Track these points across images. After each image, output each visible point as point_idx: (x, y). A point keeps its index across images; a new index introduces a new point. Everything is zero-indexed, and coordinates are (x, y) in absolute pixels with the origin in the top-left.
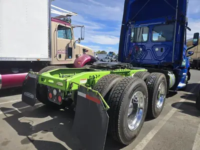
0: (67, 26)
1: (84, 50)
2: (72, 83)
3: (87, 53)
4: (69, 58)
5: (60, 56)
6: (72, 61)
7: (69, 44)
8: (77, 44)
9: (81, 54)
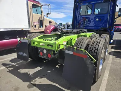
0: (38, 5)
1: (50, 22)
2: (60, 45)
3: (51, 24)
4: (41, 27)
5: (35, 26)
6: (43, 29)
7: (40, 17)
8: (45, 18)
9: (48, 24)
